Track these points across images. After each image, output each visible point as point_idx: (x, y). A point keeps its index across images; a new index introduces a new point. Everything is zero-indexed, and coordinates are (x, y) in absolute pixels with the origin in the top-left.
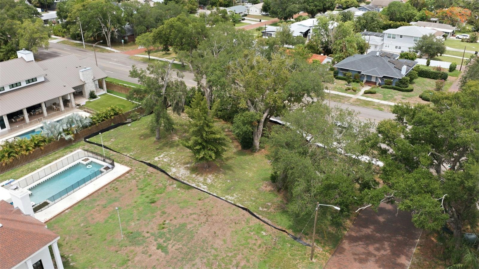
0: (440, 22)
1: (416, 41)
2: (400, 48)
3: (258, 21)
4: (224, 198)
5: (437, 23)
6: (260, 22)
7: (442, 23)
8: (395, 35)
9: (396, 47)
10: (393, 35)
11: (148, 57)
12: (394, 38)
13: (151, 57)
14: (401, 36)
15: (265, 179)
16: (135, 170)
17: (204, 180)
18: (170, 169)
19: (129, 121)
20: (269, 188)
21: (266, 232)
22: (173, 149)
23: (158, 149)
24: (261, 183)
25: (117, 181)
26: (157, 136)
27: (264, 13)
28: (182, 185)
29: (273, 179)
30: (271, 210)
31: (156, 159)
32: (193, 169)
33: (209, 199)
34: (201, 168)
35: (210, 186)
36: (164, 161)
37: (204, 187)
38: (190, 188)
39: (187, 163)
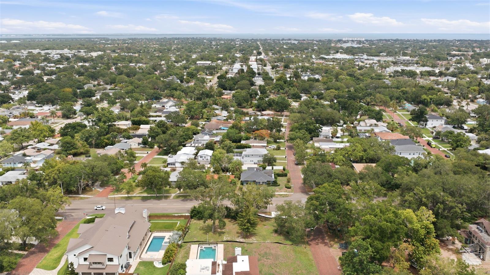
2: (253, 161)
4: (266, 242)
6: (148, 154)
7: (256, 139)
9: (251, 161)
12: (248, 156)
14: (252, 155)
15: (272, 233)
16: (224, 244)
17: (253, 240)
18: (235, 240)
19: (187, 230)
20: (276, 235)
21: (288, 247)
22: (225, 234)
23: (219, 236)
24: (272, 235)
25: (224, 250)
26: (213, 231)
27: (142, 146)
28: (248, 243)
29: (276, 231)
30: (283, 241)
31: (225, 239)
32: (243, 238)
33: (262, 244)
34: (246, 237)
35: (257, 241)
36: (229, 239)
37: (255, 242)
38: (252, 243)
39: (238, 237)
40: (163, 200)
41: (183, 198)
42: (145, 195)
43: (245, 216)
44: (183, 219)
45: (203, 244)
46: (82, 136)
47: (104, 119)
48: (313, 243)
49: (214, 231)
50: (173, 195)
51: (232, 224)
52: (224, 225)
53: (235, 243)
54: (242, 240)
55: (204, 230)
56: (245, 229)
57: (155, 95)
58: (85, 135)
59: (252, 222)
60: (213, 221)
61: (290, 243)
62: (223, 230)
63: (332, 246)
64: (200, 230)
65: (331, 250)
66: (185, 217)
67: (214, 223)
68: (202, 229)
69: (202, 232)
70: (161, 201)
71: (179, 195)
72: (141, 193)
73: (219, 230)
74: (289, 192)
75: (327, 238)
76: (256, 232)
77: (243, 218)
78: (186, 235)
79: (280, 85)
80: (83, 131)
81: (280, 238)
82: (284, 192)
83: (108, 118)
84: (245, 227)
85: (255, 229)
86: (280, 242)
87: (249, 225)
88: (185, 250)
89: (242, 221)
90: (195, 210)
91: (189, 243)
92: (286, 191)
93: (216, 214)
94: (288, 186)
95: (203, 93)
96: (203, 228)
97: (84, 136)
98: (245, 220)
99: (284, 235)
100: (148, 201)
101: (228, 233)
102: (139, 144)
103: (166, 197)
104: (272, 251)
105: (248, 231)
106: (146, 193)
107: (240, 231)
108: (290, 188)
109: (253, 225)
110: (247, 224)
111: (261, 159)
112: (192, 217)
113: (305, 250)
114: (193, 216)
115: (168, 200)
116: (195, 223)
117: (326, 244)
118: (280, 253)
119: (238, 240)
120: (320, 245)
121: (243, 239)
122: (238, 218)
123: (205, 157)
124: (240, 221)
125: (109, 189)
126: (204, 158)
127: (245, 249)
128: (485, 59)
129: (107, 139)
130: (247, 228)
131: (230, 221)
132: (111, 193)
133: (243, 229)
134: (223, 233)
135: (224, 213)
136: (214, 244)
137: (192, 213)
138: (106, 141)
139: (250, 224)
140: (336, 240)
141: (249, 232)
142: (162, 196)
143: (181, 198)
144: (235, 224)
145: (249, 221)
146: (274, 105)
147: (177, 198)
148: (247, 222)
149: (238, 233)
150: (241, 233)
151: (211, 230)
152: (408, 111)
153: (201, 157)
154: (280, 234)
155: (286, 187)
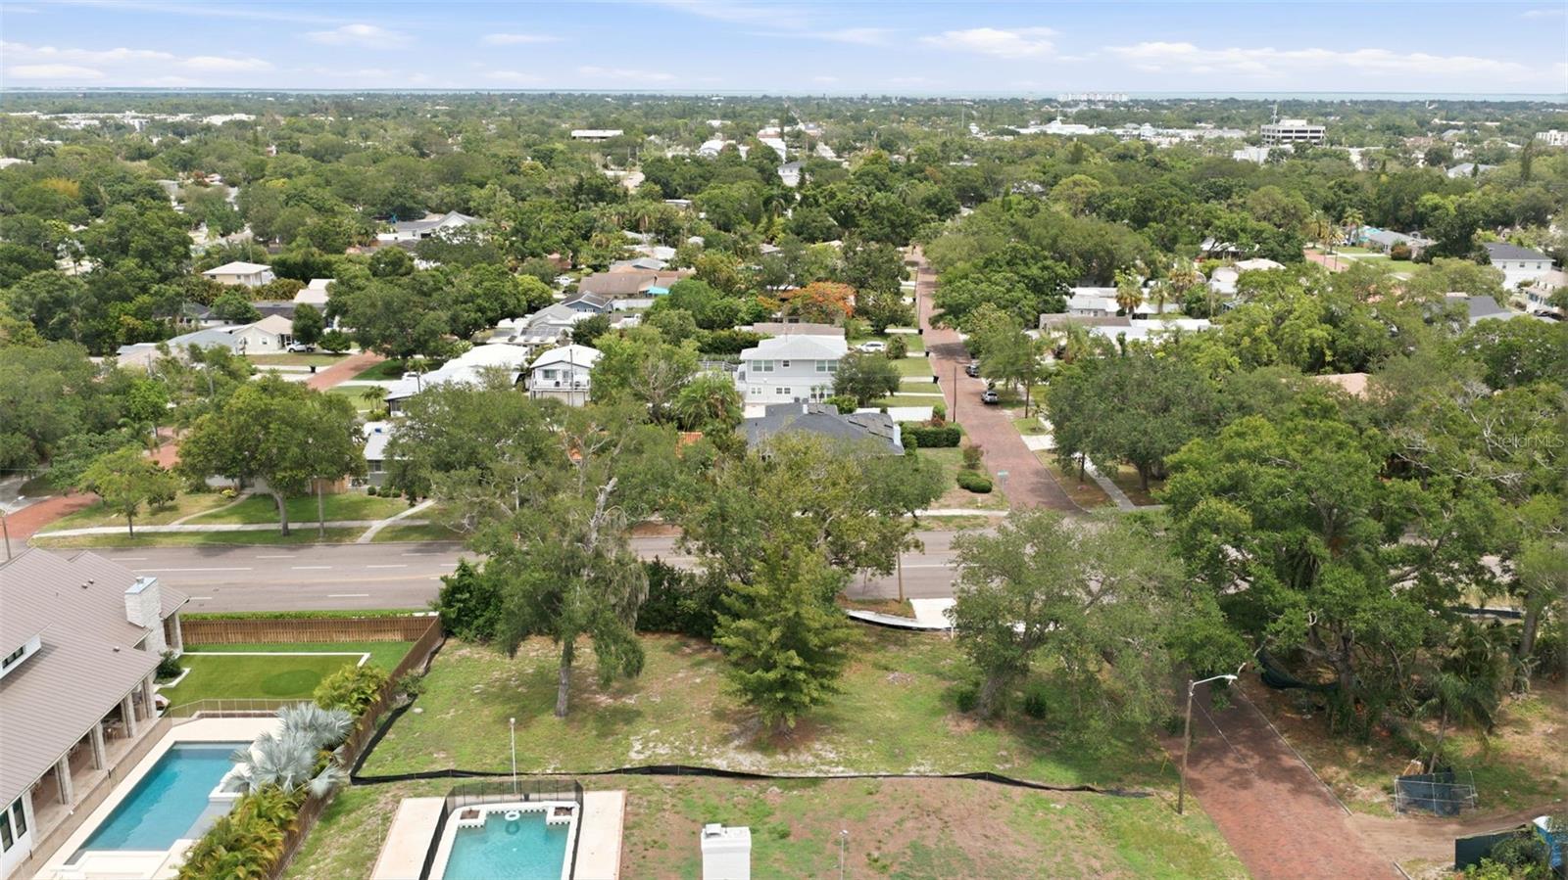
0: (791, 321)
1: (834, 369)
2: (788, 391)
3: (307, 372)
4: (912, 773)
5: (786, 324)
6: (313, 375)
7: (797, 321)
8: (771, 361)
9: (779, 391)
10: (766, 362)
11: (127, 529)
12: (769, 369)
13: (135, 529)
14: (786, 364)
15: (935, 712)
16: (630, 792)
17: (819, 757)
18: (706, 763)
19: (402, 699)
20: (967, 726)
21: (1059, 803)
22: (639, 723)
23: (602, 735)
24: (939, 722)
25: (628, 828)
26: (562, 706)
27: (297, 346)
28: (789, 783)
29: (966, 704)
30: (1018, 762)
31: (636, 757)
32: (757, 745)
33: (887, 786)
34: (774, 739)
35: (850, 763)
36: (663, 754)
37: (839, 770)
38: (814, 781)
39: (725, 740)
40: (319, 548)
41: (427, 539)
42: (233, 526)
43: (765, 601)
44: (398, 637)
45: (482, 791)
46: (19, 300)
47: (139, 241)
48: (1208, 772)
49: (572, 708)
50: (377, 525)
51: (686, 663)
52: (635, 667)
53: (701, 780)
54: (747, 762)
55: (509, 700)
56: (771, 687)
57: (398, 202)
58: (33, 296)
59: (814, 641)
60: (562, 644)
61: (1067, 777)
62: (630, 701)
63: (1342, 796)
64: (486, 698)
65: (1351, 820)
66: (407, 625)
67: (569, 655)
68: (501, 694)
69: (488, 713)
70: (304, 553)
71: (408, 523)
72: (215, 516)
73: (604, 700)
74: (985, 507)
75: (1285, 741)
76: (838, 711)
77: (754, 616)
78: (390, 735)
79: (875, 176)
80: (26, 280)
81: (996, 747)
82: (961, 506)
83: (161, 239)
84: (772, 675)
85: (835, 691)
86: (999, 769)
87: (797, 662)
88: (354, 836)
89: (747, 634)
90: (468, 588)
91: (394, 787)
92: (972, 504)
93: (579, 598)
94: (973, 480)
95: (580, 186)
96: (504, 688)
97: (26, 298)
98: (771, 626)
99: (1016, 727)
100: (238, 552)
101: (662, 716)
102: (284, 339)
103: (336, 536)
104: (962, 839)
105: (785, 700)
106: (235, 518)
107: (733, 704)
108: (986, 490)
109: (821, 661)
110: (780, 657)
111: (828, 380)
112: (447, 628)
113: (1178, 825)
114: (458, 621)
115: (344, 548)
116: (464, 658)
117: (1299, 782)
118: (1019, 852)
119: (721, 764)
120: (1263, 786)
121: (758, 756)
122: (721, 618)
123: (565, 374)
124: (737, 632)
125: (53, 503)
126: (560, 378)
127: (773, 822)
128: (1554, 132)
129: (135, 315)
130: (784, 684)
131: (672, 650)
132: (60, 522)
133: (758, 692)
134: (630, 716)
135: (635, 592)
136: (565, 788)
137: (448, 604)
138: (130, 320)
139: (804, 652)
140: (1353, 754)
141: (797, 707)
142: (317, 530)
143: (416, 541)
144: (701, 663)
145: (793, 637)
146: (862, 221)
147: (392, 539)
148: (784, 644)
149: (720, 715)
150: (737, 718)
151: (550, 702)
152: (1381, 250)
153: (547, 374)
154: (994, 718)
155: (966, 487)
